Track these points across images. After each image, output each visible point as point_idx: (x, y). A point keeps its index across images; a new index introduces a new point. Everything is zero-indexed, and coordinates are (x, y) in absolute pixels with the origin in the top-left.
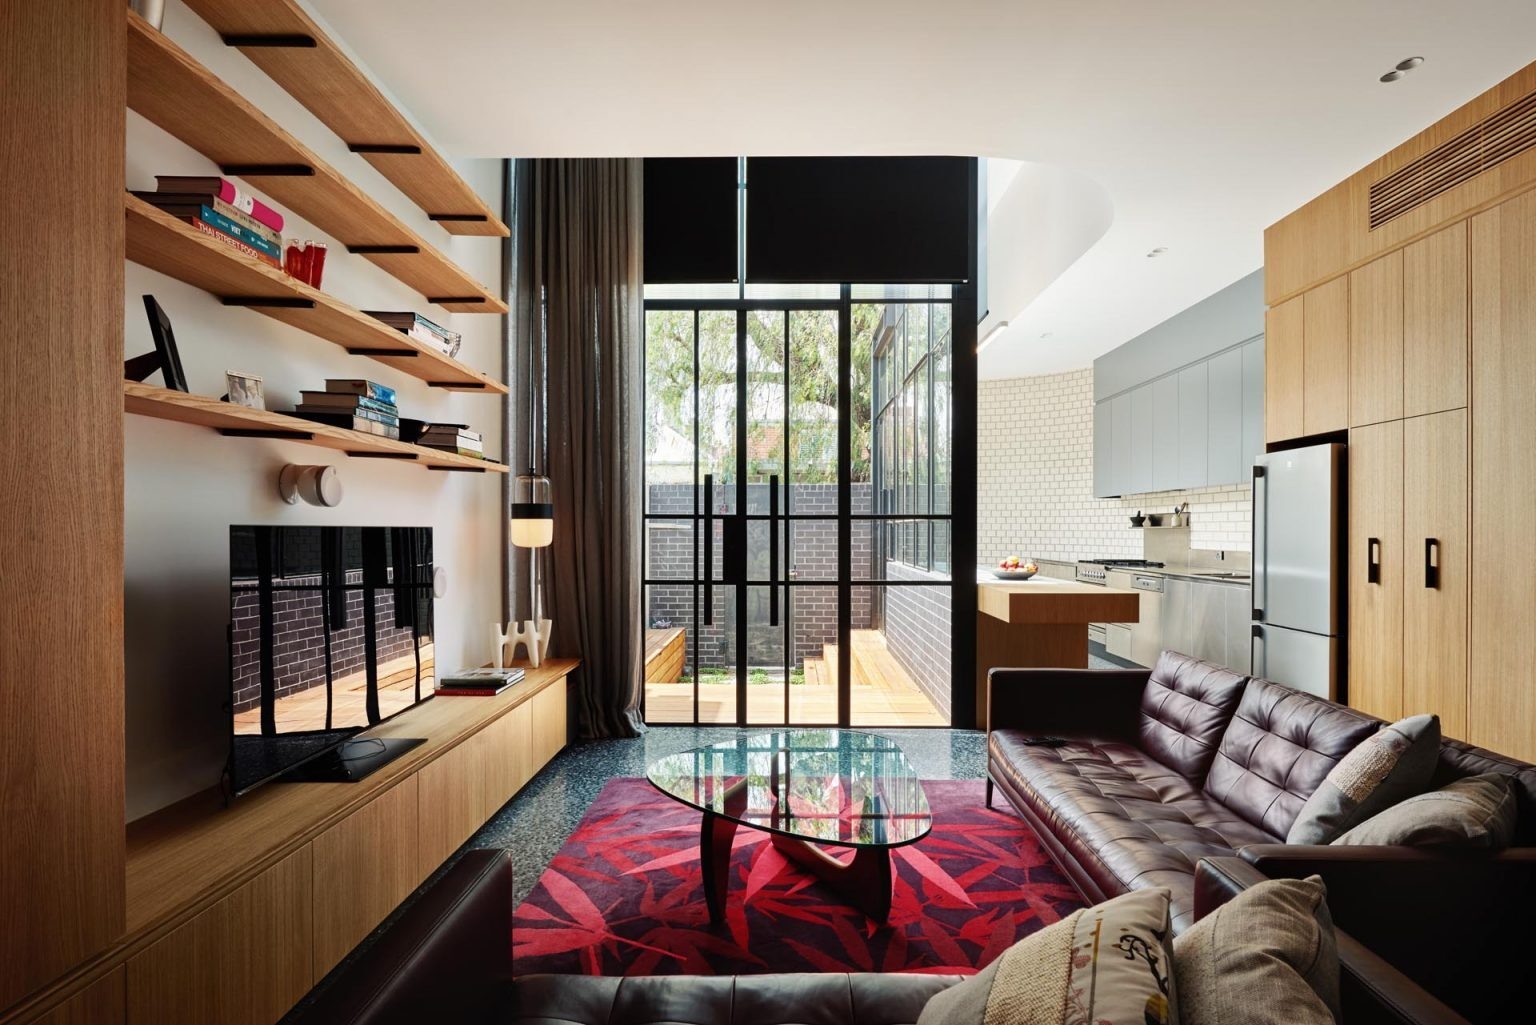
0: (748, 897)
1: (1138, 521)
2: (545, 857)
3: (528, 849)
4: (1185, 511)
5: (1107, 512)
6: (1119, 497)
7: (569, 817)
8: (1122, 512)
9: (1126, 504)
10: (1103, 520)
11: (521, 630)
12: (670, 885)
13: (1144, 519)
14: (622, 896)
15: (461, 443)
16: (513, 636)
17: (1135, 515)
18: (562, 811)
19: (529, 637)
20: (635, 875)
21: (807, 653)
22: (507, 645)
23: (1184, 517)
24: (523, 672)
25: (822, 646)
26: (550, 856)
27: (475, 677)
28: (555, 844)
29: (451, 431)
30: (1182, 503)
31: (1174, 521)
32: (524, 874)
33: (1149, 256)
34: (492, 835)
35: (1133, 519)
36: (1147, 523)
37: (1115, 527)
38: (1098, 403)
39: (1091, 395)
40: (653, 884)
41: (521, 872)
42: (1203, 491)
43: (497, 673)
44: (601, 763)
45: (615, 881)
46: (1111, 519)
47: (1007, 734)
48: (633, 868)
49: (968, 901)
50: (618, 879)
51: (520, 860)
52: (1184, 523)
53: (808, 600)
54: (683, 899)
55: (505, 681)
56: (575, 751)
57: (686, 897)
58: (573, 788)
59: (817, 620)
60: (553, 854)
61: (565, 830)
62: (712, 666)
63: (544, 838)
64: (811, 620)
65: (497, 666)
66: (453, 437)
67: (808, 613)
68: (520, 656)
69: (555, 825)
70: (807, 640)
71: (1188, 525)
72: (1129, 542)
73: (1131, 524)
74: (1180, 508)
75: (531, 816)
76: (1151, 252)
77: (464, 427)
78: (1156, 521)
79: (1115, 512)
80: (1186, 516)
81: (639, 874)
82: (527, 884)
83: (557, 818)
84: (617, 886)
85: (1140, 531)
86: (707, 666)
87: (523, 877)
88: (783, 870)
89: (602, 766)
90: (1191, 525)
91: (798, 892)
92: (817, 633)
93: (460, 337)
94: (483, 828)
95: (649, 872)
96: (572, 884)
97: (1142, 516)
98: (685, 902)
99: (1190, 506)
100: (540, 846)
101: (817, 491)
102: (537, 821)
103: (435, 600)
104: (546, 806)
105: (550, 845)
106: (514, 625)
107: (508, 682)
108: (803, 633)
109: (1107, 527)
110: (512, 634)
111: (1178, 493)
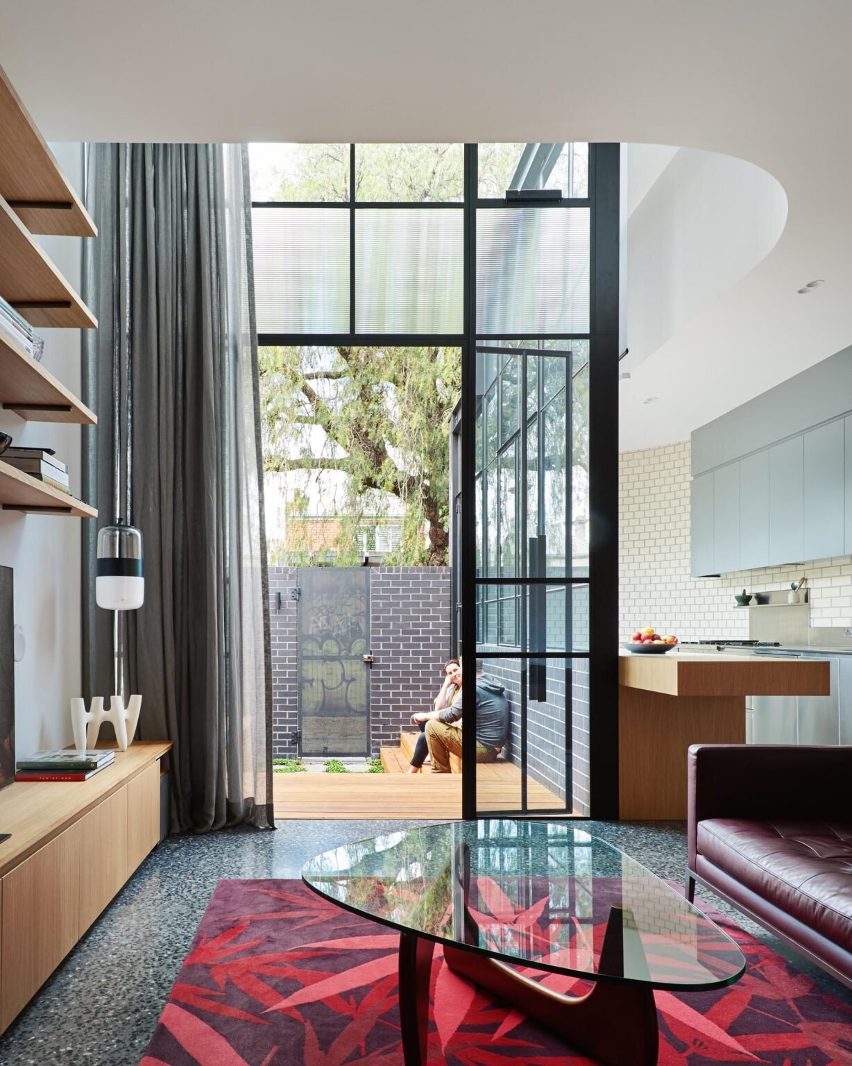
0: (444, 1044)
1: (745, 600)
2: (160, 985)
3: (136, 975)
4: (803, 586)
5: (704, 593)
6: (718, 576)
7: (179, 931)
8: (722, 591)
9: (726, 583)
10: (700, 601)
11: (107, 706)
12: (334, 1026)
13: (749, 598)
14: (276, 1043)
15: (45, 469)
16: (98, 713)
17: (740, 594)
18: (169, 923)
19: (117, 715)
20: (285, 1010)
21: (384, 743)
22: (91, 723)
23: (802, 594)
24: (113, 755)
25: (399, 735)
26: (166, 985)
27: (57, 760)
28: (169, 966)
29: (35, 455)
30: (800, 578)
31: (791, 598)
32: (137, 1010)
33: (800, 292)
34: (88, 956)
35: (738, 598)
36: (753, 602)
37: (713, 608)
38: (696, 476)
39: (687, 470)
40: (312, 1024)
41: (133, 1009)
42: (828, 564)
43: (82, 756)
44: (202, 862)
45: (259, 1020)
46: (709, 600)
47: (726, 824)
48: (279, 1001)
49: (740, 1048)
50: (265, 1017)
51: (128, 990)
52: (802, 598)
53: (384, 687)
54: (359, 1047)
55: (96, 764)
56: (168, 848)
57: (363, 1044)
58: (177, 892)
59: (394, 708)
60: (170, 982)
61: (178, 948)
62: (284, 757)
63: (153, 959)
64: (387, 708)
65: (81, 748)
66: (35, 462)
67: (384, 701)
68: (107, 737)
69: (164, 941)
70: (384, 729)
71: (807, 600)
72: (730, 624)
73: (736, 603)
74: (797, 584)
75: (132, 930)
76: (803, 286)
77: (50, 452)
78: (762, 600)
79: (714, 592)
80: (805, 591)
81: (289, 1009)
82: (144, 1026)
83: (165, 932)
84: (265, 1028)
85: (746, 610)
86: (279, 757)
87: (137, 1016)
88: (473, 1003)
89: (205, 866)
90: (811, 601)
91: (507, 1035)
92: (394, 722)
93: (43, 343)
94: (75, 947)
95: (301, 1005)
96: (204, 1026)
97: (747, 594)
98: (363, 1052)
99: (809, 581)
100: (151, 971)
101: (394, 573)
102: (141, 937)
103: (15, 663)
104: (149, 916)
105: (163, 968)
106: (98, 701)
107: (98, 765)
108: (380, 722)
109: (705, 608)
110: (96, 712)
111: (793, 568)
